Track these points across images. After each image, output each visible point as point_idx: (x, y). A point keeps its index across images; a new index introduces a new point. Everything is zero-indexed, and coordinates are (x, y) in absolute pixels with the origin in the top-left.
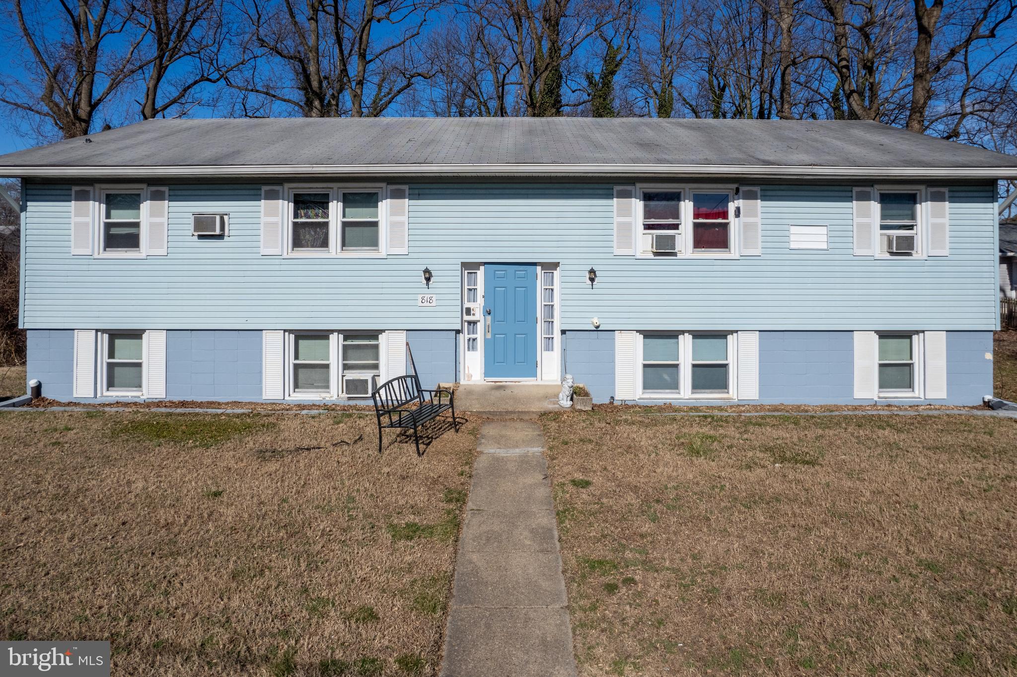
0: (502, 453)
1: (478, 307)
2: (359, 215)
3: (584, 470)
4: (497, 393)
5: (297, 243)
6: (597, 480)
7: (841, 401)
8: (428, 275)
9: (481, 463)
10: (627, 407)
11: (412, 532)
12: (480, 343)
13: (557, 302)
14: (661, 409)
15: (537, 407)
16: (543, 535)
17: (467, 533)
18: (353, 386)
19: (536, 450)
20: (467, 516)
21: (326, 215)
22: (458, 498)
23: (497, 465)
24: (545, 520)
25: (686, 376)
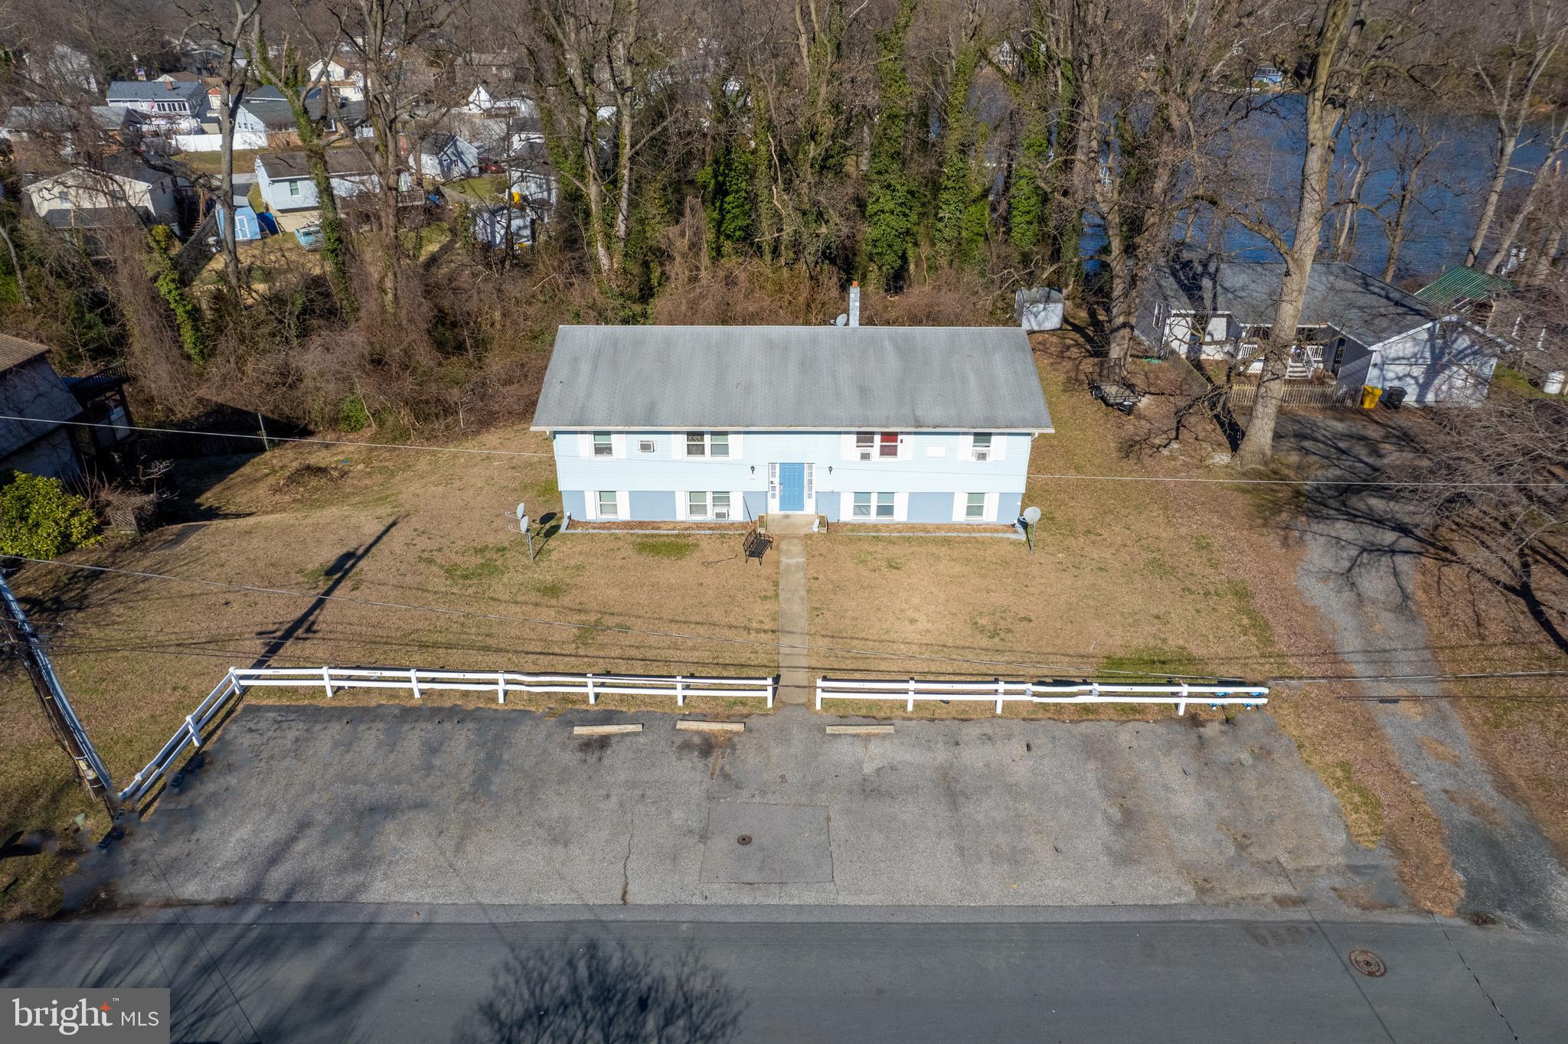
0: (789, 561)
1: (776, 480)
2: (719, 440)
3: (818, 572)
4: (786, 521)
5: (689, 453)
6: (821, 577)
7: (945, 522)
8: (753, 468)
9: (782, 567)
10: (845, 524)
11: (765, 598)
12: (778, 497)
13: (814, 478)
14: (860, 525)
15: (803, 532)
16: (802, 598)
17: (781, 598)
18: (719, 515)
19: (802, 560)
20: (780, 592)
21: (702, 440)
22: (776, 584)
23: (788, 566)
24: (803, 593)
25: (874, 510)
